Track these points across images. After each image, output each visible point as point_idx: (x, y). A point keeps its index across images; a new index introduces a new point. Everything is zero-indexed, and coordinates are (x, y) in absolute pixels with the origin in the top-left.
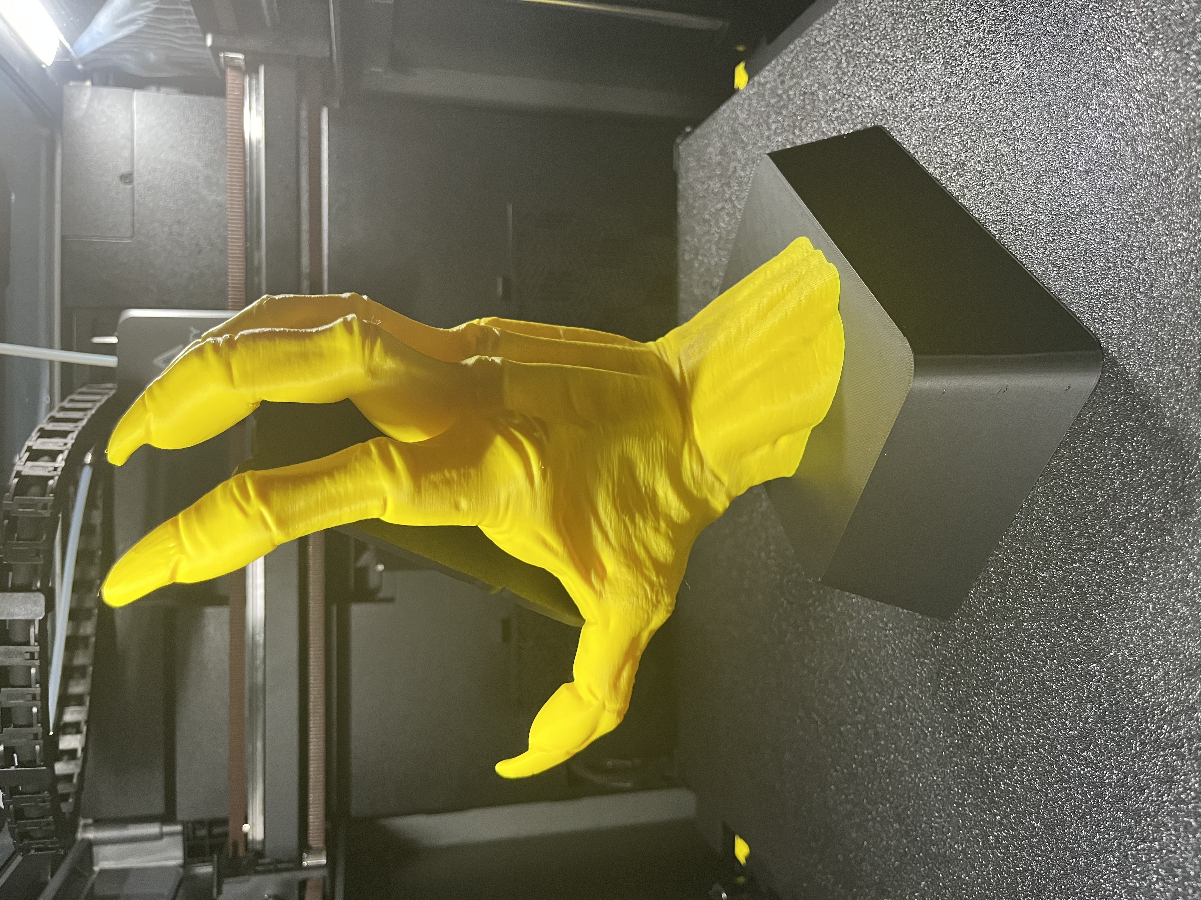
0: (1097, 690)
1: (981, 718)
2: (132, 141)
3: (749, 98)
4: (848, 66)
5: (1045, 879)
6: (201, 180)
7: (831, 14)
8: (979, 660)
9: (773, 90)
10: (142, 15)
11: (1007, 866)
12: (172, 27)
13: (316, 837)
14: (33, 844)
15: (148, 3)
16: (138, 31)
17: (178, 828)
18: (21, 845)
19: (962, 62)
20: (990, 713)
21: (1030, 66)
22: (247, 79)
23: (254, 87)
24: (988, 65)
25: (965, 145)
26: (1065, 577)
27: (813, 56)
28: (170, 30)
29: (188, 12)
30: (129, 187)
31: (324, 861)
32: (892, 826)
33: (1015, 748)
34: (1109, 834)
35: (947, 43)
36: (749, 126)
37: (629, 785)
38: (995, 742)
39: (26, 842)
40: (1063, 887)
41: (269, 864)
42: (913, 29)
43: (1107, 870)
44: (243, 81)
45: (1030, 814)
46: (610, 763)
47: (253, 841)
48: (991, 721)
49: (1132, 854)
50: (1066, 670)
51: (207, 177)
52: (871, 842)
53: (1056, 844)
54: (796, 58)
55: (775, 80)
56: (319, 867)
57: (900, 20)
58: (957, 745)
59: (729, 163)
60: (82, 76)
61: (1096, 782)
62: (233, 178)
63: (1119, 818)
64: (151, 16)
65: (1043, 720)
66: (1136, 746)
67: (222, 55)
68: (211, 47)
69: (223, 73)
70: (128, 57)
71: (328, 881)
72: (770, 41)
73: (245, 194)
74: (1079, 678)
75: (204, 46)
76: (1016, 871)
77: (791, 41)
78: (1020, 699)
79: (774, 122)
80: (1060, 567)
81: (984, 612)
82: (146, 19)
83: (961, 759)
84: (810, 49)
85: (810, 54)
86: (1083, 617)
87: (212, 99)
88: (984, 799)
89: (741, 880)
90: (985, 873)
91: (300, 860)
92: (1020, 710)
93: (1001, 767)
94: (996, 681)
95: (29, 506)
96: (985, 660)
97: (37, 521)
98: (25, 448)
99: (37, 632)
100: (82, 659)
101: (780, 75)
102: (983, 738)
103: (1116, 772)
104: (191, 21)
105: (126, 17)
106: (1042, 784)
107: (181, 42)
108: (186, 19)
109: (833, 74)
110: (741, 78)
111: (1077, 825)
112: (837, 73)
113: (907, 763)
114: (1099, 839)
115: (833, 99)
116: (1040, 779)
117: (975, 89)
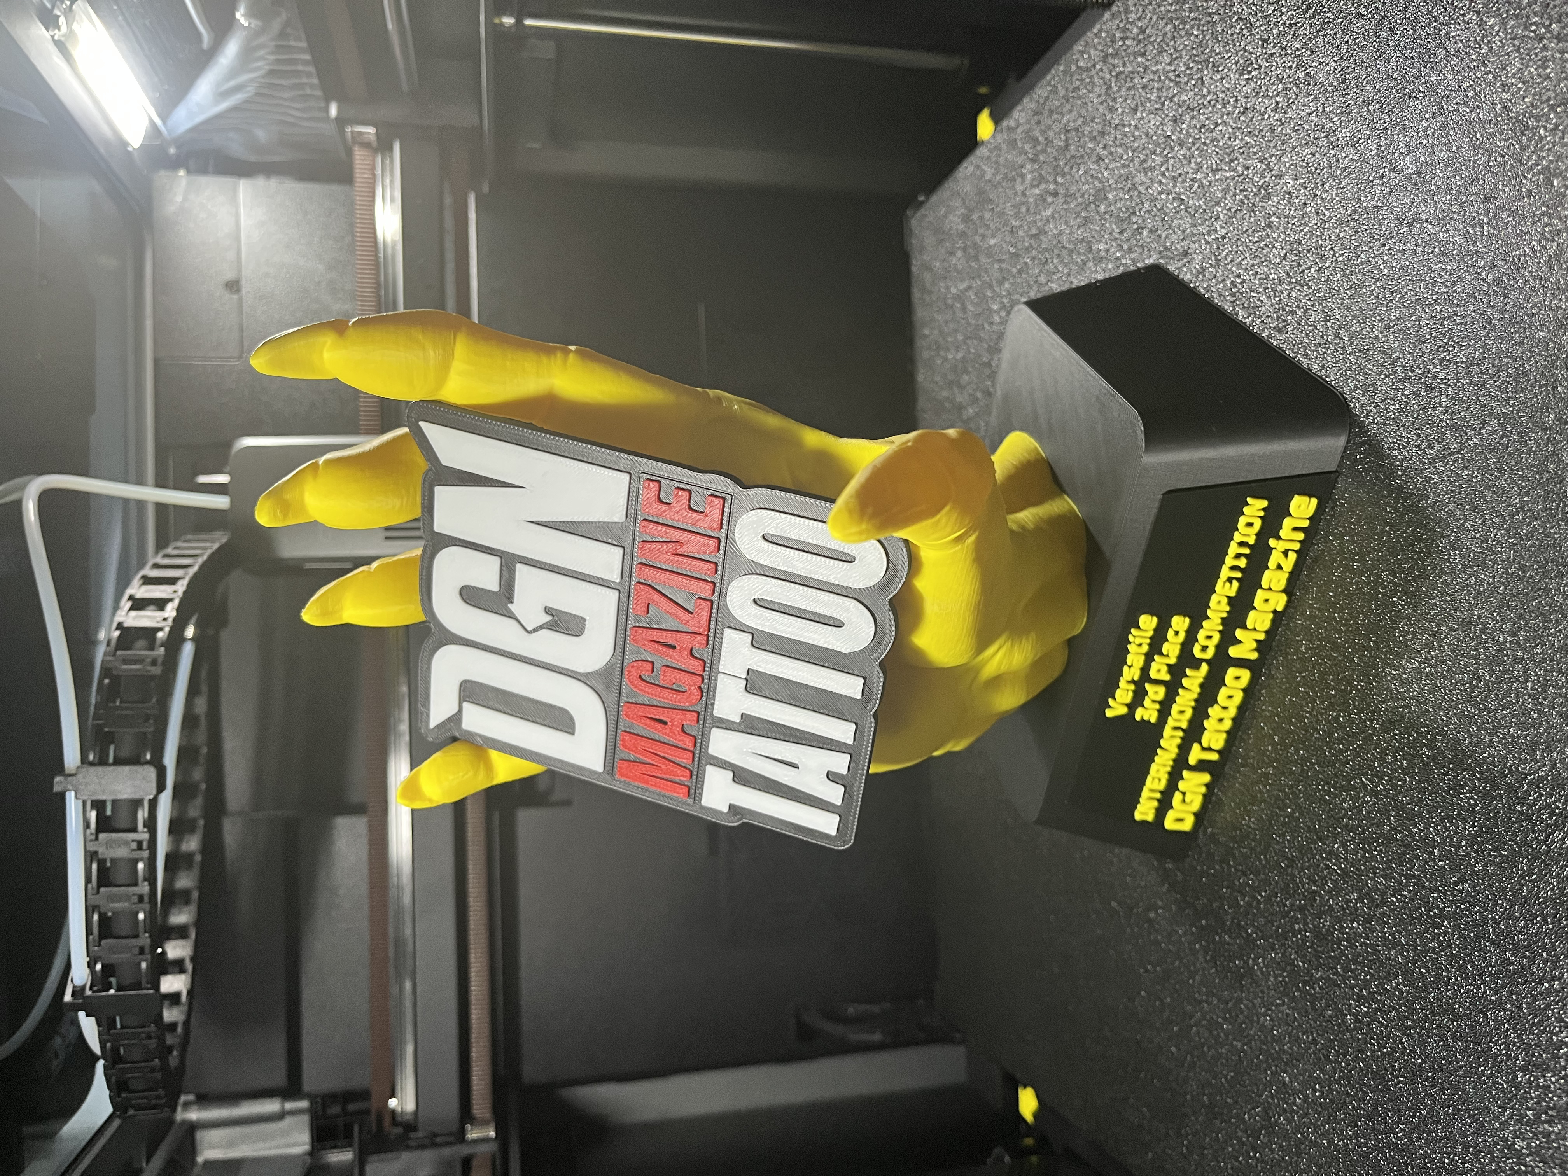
0: (1469, 804)
1: (1328, 867)
2: (238, 239)
3: (998, 148)
4: (1119, 91)
5: (1420, 1057)
6: (324, 285)
7: (1095, 31)
8: (1321, 795)
9: (1026, 134)
10: (252, 80)
12: (287, 95)
13: (481, 1104)
14: (132, 1099)
15: (259, 65)
16: (247, 101)
17: (304, 1104)
18: (119, 1099)
19: (1260, 66)
20: (1337, 858)
21: (1342, 58)
22: (379, 159)
23: (388, 166)
24: (1291, 64)
27: (1075, 85)
28: (286, 100)
29: (309, 75)
30: (235, 297)
31: (492, 1134)
32: (1222, 1028)
33: (1372, 897)
34: (1496, 983)
35: (1240, 46)
36: (999, 182)
37: (877, 1037)
39: (124, 1095)
41: (422, 1138)
43: (1498, 1029)
44: (374, 161)
46: (851, 1010)
47: (402, 1115)
48: (1340, 868)
50: (1430, 785)
51: (331, 282)
54: (1054, 91)
55: (1029, 121)
56: (485, 1140)
57: (1181, 27)
58: (1300, 906)
59: (976, 231)
60: (175, 164)
61: (1476, 920)
62: (364, 278)
63: (1508, 959)
64: (263, 80)
65: (1405, 854)
67: (349, 129)
68: (336, 119)
69: (350, 153)
70: (232, 135)
71: (498, 1158)
72: (1021, 76)
73: (379, 296)
75: (327, 118)
76: (1383, 1054)
77: (1047, 71)
78: (1375, 833)
79: (1030, 172)
81: (1324, 732)
82: (256, 85)
83: (1306, 924)
84: (1072, 76)
85: (1072, 83)
87: (335, 188)
88: (1337, 969)
89: (1029, 1141)
91: (462, 1132)
92: (1376, 847)
93: (1355, 925)
94: (1345, 816)
95: (135, 662)
96: (1329, 793)
97: (144, 680)
98: (126, 597)
99: (146, 815)
100: (184, 881)
101: (1036, 113)
102: (1331, 892)
103: (1500, 902)
104: (312, 86)
105: (232, 83)
106: (1409, 934)
107: (299, 114)
108: (306, 84)
109: (1102, 103)
110: (985, 126)
111: (1456, 979)
112: (1106, 101)
113: (1236, 943)
114: (1485, 992)
115: (1102, 133)
116: (1406, 929)
117: (1278, 95)
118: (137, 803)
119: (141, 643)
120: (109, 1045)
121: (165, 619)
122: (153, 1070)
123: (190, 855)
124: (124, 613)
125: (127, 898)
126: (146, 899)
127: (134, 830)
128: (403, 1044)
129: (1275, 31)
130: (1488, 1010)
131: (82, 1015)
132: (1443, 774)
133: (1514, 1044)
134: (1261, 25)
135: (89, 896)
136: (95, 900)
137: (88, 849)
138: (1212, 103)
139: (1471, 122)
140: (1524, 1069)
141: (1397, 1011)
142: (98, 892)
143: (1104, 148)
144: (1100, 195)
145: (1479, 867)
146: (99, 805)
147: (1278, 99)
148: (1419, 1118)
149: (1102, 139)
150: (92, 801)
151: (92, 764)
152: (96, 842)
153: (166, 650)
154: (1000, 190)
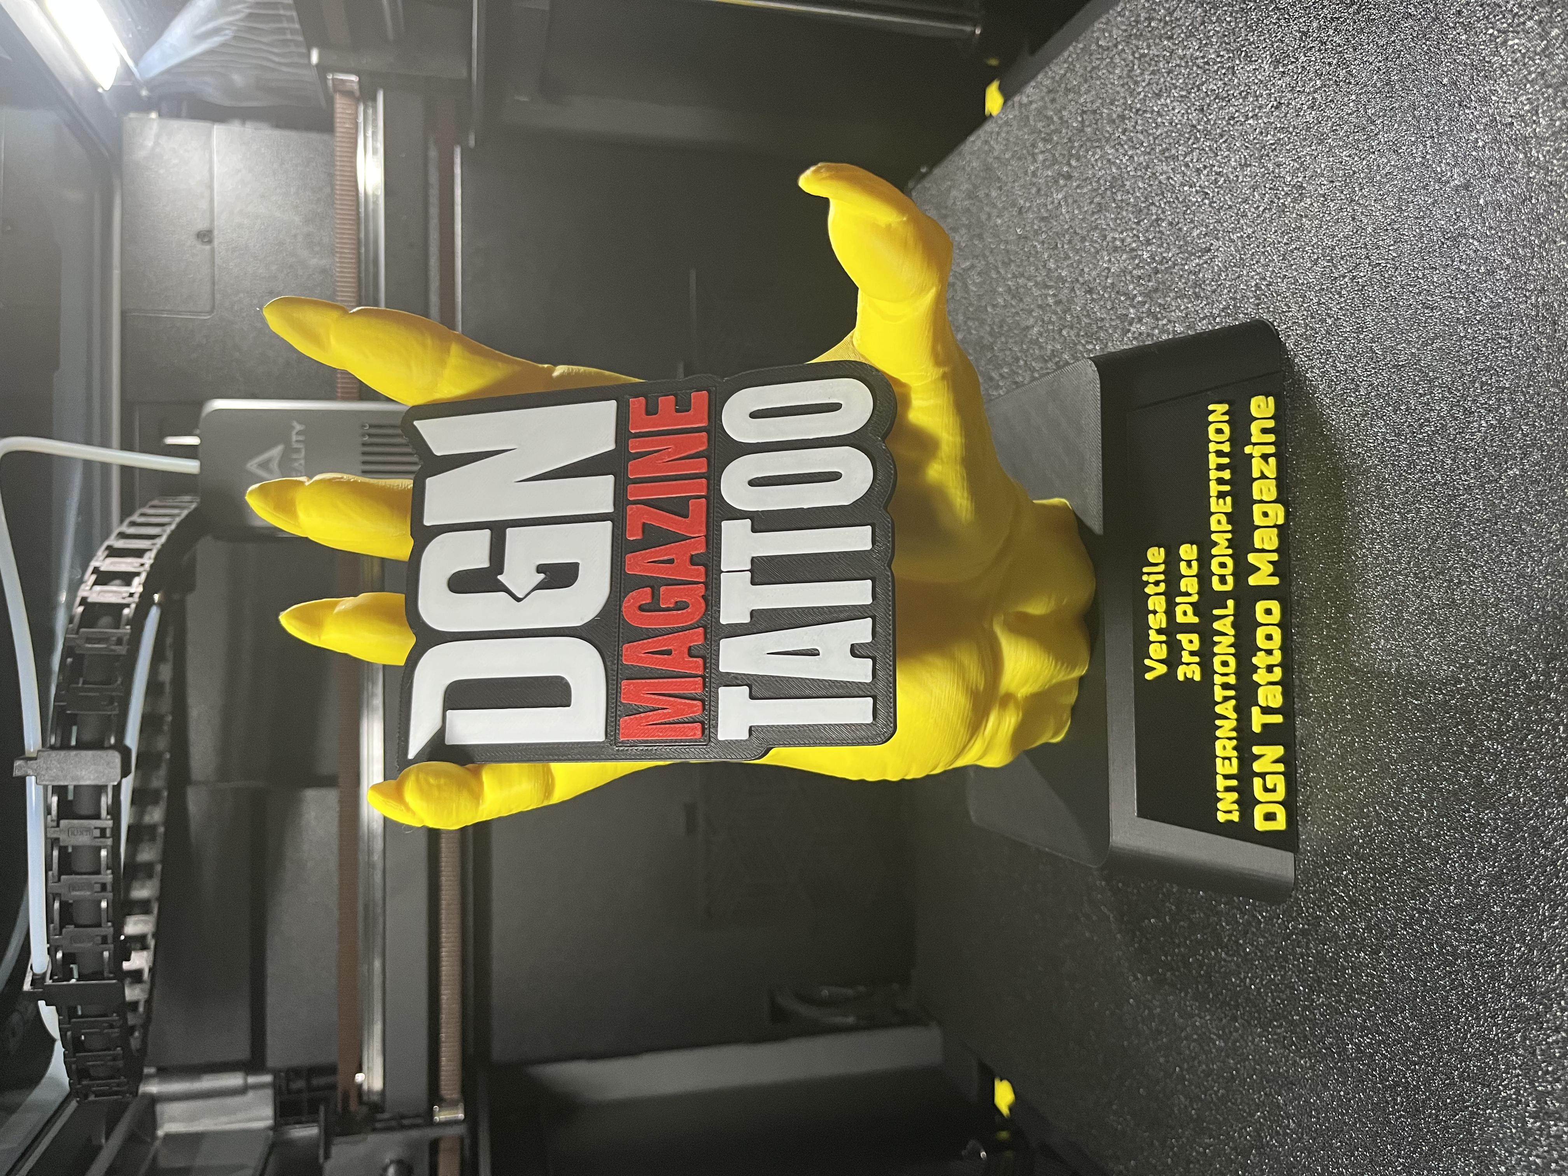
0: (1490, 843)
1: (1334, 893)
2: (211, 188)
3: (1007, 123)
4: (1142, 74)
5: (1424, 1093)
6: (300, 238)
7: (1119, 9)
9: (1039, 112)
10: (230, 23)
11: (1372, 1080)
12: (268, 39)
13: (449, 1086)
14: (93, 1086)
15: (239, 7)
16: (224, 45)
17: (268, 1078)
18: (79, 1086)
19: (1297, 59)
20: (1346, 885)
21: (1387, 58)
22: (361, 108)
23: (370, 118)
24: (1331, 60)
25: (1302, 163)
26: (1446, 702)
27: (1094, 65)
28: (263, 43)
29: (290, 19)
30: (208, 247)
31: (461, 1116)
32: (1214, 1044)
33: (1381, 928)
34: (1509, 1027)
35: (1276, 37)
36: (1008, 160)
37: (851, 1020)
38: (1353, 922)
39: (85, 1082)
40: (1448, 1101)
41: (388, 1120)
42: (1231, 22)
43: (1508, 1073)
44: (356, 110)
45: (1403, 1010)
46: (825, 992)
47: (370, 1091)
48: (1348, 896)
49: (1541, 1050)
50: (1449, 821)
51: (308, 235)
52: (1186, 1066)
53: (1438, 1046)
54: (1071, 69)
55: (1043, 98)
56: (454, 1122)
57: (1212, 11)
58: (1303, 930)
59: (981, 209)
60: (146, 106)
61: (1491, 961)
62: (344, 234)
63: (1523, 1004)
64: (242, 24)
65: (1418, 887)
66: (1544, 909)
67: (330, 77)
68: (317, 66)
69: (331, 101)
70: (207, 79)
71: (467, 1142)
72: (1033, 51)
73: (359, 253)
74: (1467, 830)
75: (309, 64)
76: (1384, 1086)
77: (1064, 47)
78: (1388, 864)
79: (1042, 152)
80: (1440, 689)
81: (1337, 755)
82: (234, 28)
83: (1308, 948)
84: (1091, 55)
85: (1091, 62)
86: (1471, 751)
87: (314, 136)
88: (1339, 997)
89: (1004, 1135)
90: (1342, 1093)
91: (431, 1113)
92: (1387, 878)
93: (1362, 954)
94: (1354, 843)
95: (99, 641)
96: (1339, 818)
97: (111, 659)
98: (90, 569)
99: (110, 802)
100: (147, 854)
101: (1050, 91)
102: (1337, 919)
103: (1518, 945)
104: (293, 32)
105: (211, 25)
106: (1419, 970)
107: (276, 59)
108: (287, 29)
109: (1123, 85)
110: (994, 101)
111: (1467, 1019)
112: (1127, 83)
113: (1233, 960)
114: (1497, 1035)
115: (1122, 117)
116: (1416, 964)
117: (1315, 92)
118: (100, 790)
119: (105, 620)
120: (69, 1033)
121: (131, 595)
122: (115, 1059)
123: (153, 828)
124: (88, 588)
125: (89, 886)
126: (109, 888)
127: (98, 817)
128: (371, 1023)
129: (1315, 25)
130: (1499, 1053)
131: (42, 1004)
132: (1464, 811)
133: (1526, 1090)
134: (1300, 17)
135: (50, 884)
136: (55, 887)
137: (49, 835)
138: (1244, 94)
139: (1526, 137)
140: (1535, 1116)
141: (1402, 1045)
142: (59, 880)
143: (1124, 133)
144: (1117, 183)
145: (1496, 909)
146: (61, 791)
147: (1316, 95)
148: (1420, 1154)
149: (1122, 124)
150: (53, 787)
151: (53, 748)
152: (57, 829)
153: (131, 629)
154: (1009, 168)
